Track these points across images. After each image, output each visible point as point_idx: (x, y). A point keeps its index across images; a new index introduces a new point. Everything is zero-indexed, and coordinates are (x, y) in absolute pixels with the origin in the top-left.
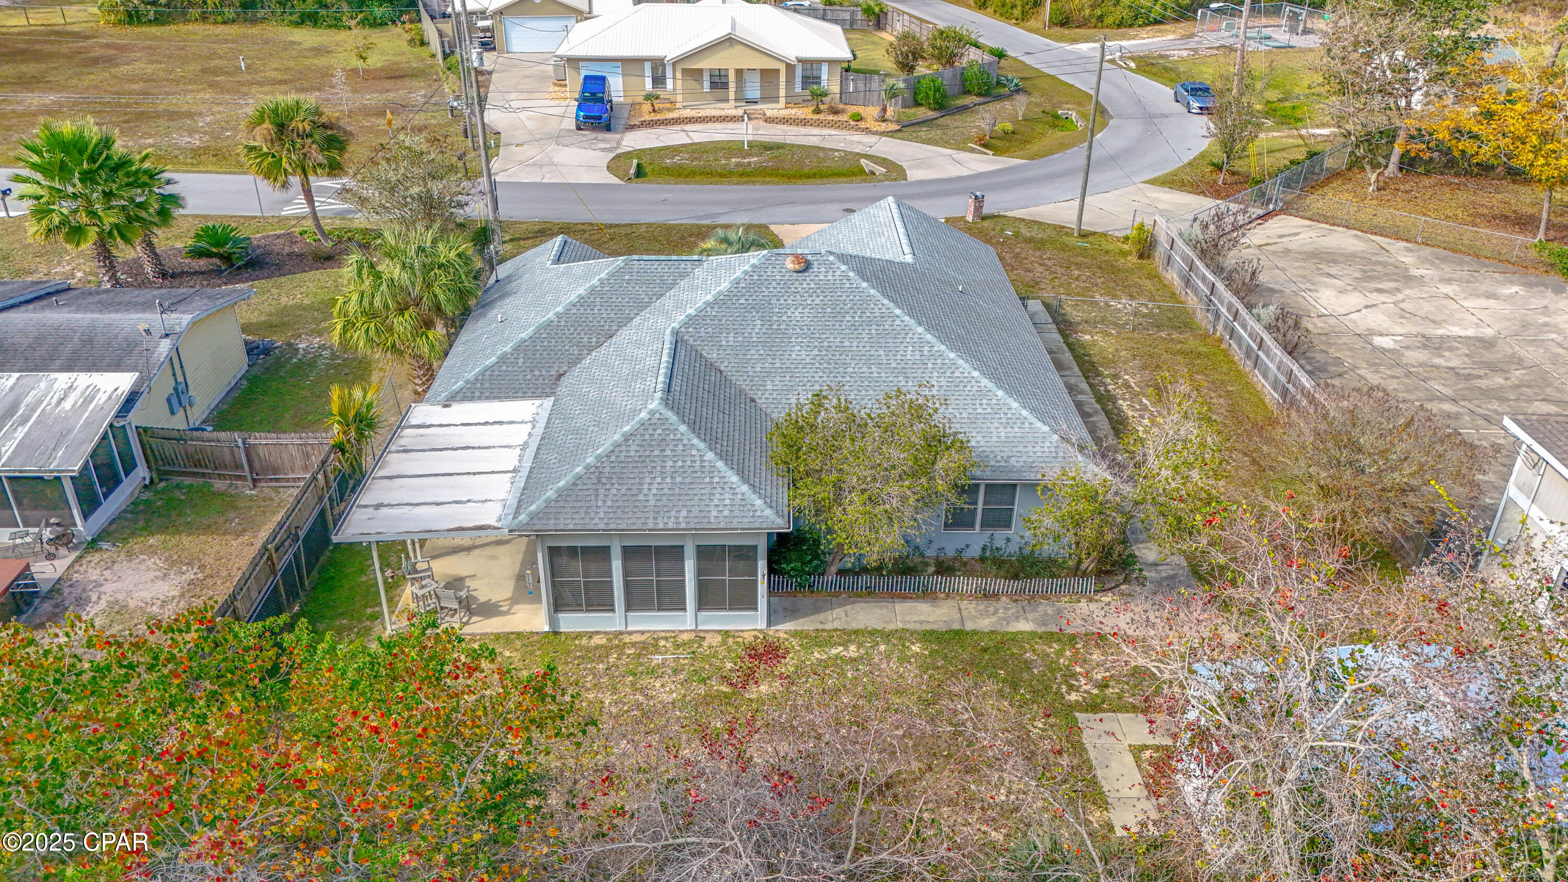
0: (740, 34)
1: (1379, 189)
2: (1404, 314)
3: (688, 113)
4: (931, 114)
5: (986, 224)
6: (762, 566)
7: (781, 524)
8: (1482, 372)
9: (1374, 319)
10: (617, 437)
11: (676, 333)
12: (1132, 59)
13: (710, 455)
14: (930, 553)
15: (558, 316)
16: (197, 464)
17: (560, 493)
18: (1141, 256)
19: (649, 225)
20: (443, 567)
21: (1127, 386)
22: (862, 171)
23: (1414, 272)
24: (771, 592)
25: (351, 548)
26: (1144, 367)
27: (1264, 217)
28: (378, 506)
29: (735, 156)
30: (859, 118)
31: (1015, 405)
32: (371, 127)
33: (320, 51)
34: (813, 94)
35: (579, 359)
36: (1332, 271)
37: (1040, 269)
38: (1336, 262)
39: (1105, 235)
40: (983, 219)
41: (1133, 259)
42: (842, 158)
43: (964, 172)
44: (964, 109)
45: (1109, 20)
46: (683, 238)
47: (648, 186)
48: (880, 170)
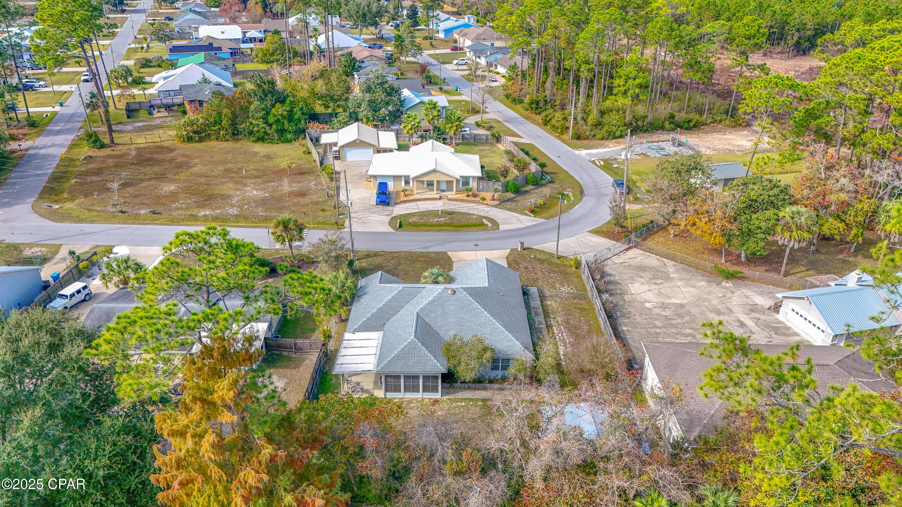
0: (439, 168)
1: (675, 236)
2: (660, 294)
3: (418, 196)
4: (513, 195)
5: (525, 252)
6: (440, 381)
7: (445, 371)
8: (675, 317)
9: (649, 296)
10: (403, 346)
11: (417, 313)
12: (602, 160)
13: (427, 352)
14: (487, 377)
15: (383, 305)
16: (280, 347)
17: (389, 362)
18: (576, 268)
19: (405, 252)
20: (354, 379)
21: (557, 322)
22: (483, 224)
23: (672, 275)
24: (442, 388)
25: (337, 376)
26: (565, 314)
27: (627, 250)
28: (342, 364)
29: (436, 218)
30: (484, 199)
31: (510, 336)
32: (298, 203)
33: (268, 157)
34: (467, 190)
35: (390, 319)
36: (643, 275)
37: (540, 273)
38: (645, 271)
39: (566, 257)
40: (524, 249)
41: (574, 269)
42: (476, 218)
43: (521, 226)
44: (526, 192)
45: (598, 136)
46: (417, 258)
47: (404, 233)
48: (490, 225)
